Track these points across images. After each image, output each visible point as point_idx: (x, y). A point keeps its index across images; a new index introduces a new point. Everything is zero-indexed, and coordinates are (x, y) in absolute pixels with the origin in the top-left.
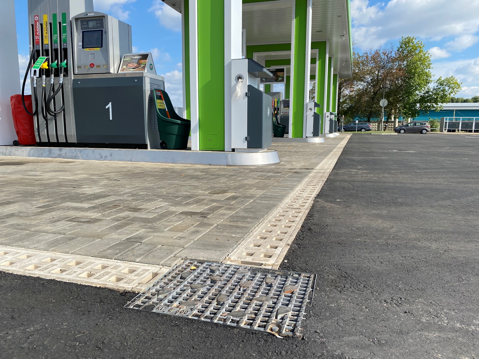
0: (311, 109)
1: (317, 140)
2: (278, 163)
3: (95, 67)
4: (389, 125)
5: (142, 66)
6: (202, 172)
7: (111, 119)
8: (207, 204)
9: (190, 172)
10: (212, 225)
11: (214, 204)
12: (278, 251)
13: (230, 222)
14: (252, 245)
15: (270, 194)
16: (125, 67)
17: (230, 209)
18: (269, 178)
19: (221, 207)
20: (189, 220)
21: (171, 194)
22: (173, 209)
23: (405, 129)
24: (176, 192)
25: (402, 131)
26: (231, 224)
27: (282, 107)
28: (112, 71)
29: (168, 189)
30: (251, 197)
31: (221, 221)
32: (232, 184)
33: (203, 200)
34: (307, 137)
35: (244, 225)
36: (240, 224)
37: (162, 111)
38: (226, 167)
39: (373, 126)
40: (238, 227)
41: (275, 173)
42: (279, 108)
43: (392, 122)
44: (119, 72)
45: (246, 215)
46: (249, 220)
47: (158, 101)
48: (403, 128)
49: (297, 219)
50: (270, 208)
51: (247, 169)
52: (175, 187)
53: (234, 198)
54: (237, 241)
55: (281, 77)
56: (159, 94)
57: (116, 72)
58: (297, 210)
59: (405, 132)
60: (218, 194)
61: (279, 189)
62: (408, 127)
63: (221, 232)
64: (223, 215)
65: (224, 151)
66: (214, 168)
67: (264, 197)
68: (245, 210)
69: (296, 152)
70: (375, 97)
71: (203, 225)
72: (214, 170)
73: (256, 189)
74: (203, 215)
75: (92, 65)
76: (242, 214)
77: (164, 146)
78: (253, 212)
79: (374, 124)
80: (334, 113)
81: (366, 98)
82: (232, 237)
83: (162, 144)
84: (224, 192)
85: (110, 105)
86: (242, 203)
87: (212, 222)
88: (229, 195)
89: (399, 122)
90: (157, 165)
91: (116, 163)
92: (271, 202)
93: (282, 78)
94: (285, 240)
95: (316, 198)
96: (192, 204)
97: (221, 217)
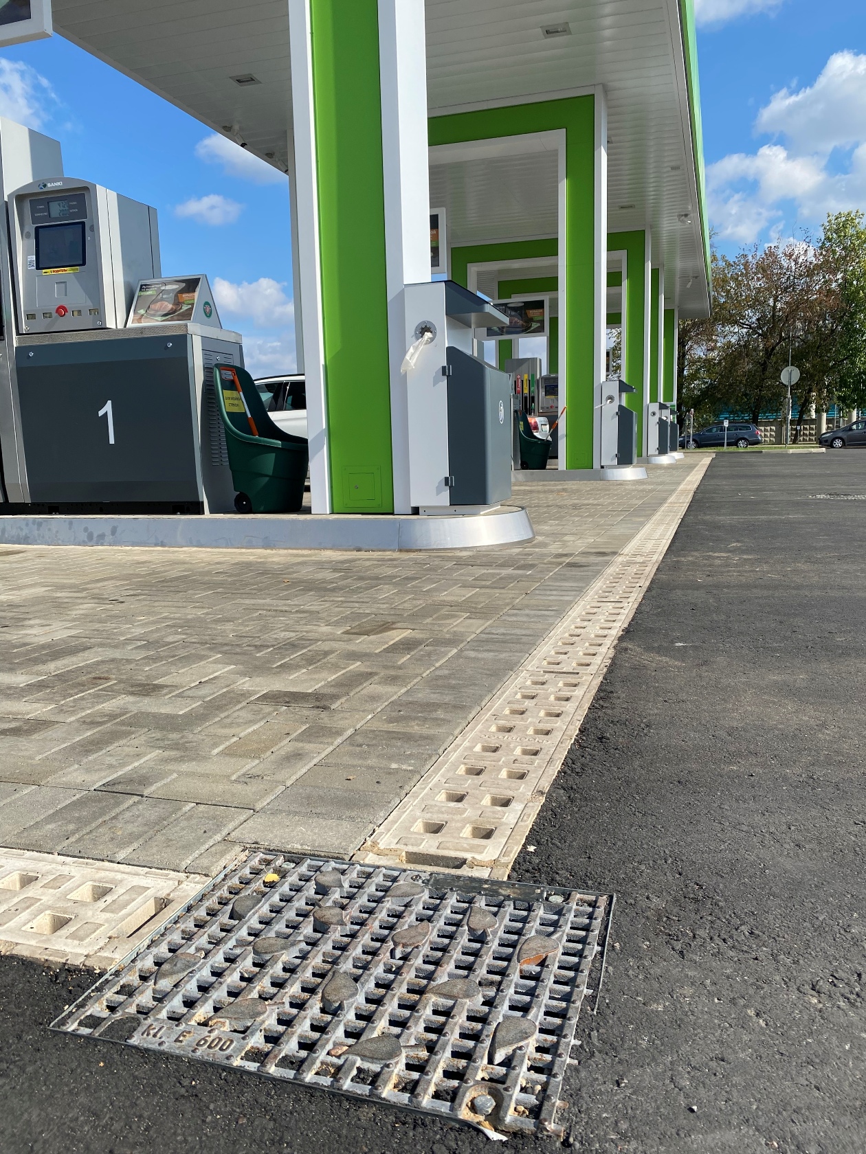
0: (611, 398)
1: (629, 474)
2: (529, 541)
3: (69, 314)
4: (805, 429)
5: (185, 308)
6: (335, 570)
7: (112, 441)
8: (336, 667)
9: (305, 573)
10: (339, 733)
11: (356, 666)
12: (510, 816)
13: (390, 721)
14: (442, 797)
15: (502, 630)
16: (142, 312)
17: (393, 680)
18: (502, 583)
19: (371, 674)
20: (281, 717)
21: (246, 640)
22: (245, 684)
23: (844, 437)
24: (261, 631)
25: (838, 443)
26: (392, 727)
27: (542, 393)
28: (110, 324)
29: (241, 624)
30: (452, 642)
31: (364, 720)
32: (408, 603)
33: (326, 654)
34: (602, 467)
35: (425, 730)
36: (415, 728)
37: (236, 417)
38: (396, 555)
39: (764, 432)
40: (408, 738)
41: (518, 568)
42: (533, 398)
43: (812, 421)
44: (130, 325)
45: (434, 698)
46: (440, 714)
47: (228, 393)
48: (840, 435)
49: (569, 707)
50: (499, 673)
51: (450, 559)
52: (260, 617)
53: (407, 646)
54: (402, 784)
55: (537, 322)
56: (229, 375)
57: (120, 326)
58: (570, 679)
59: (844, 446)
60: (367, 633)
61: (528, 615)
62: (850, 433)
63: (363, 756)
64: (374, 698)
65: (392, 514)
66: (368, 560)
67: (487, 641)
68: (435, 683)
69: (575, 507)
70: (769, 363)
71: (316, 733)
72: (368, 563)
73: (467, 618)
74: (320, 701)
75: (61, 310)
76: (423, 695)
77: (243, 505)
78: (453, 687)
79: (768, 428)
80: (668, 404)
81: (747, 366)
82: (390, 773)
83: (238, 500)
84: (385, 627)
85: (108, 408)
86: (426, 659)
87: (342, 724)
88: (396, 636)
89: (829, 421)
90: (225, 554)
91: (126, 552)
92: (503, 656)
93: (539, 325)
94: (532, 778)
95: (621, 639)
96: (298, 667)
97: (368, 706)
